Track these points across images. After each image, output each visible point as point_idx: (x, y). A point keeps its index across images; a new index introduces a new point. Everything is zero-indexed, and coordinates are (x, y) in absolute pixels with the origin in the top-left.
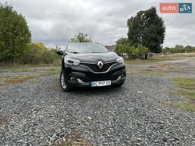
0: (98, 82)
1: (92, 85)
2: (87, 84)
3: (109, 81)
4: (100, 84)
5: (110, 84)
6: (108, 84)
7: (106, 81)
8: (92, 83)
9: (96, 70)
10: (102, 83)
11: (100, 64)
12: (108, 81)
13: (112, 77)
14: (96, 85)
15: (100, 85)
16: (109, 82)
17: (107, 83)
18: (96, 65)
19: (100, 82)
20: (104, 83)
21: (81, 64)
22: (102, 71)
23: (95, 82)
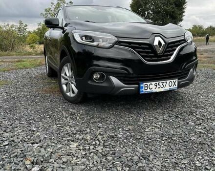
0: (154, 83)
1: (141, 90)
2: (132, 87)
3: (175, 80)
4: (158, 86)
5: (176, 87)
6: (172, 87)
7: (168, 81)
9: (151, 57)
10: (161, 84)
11: (160, 43)
12: (172, 81)
14: (149, 90)
15: (158, 90)
16: (173, 83)
17: (170, 85)
18: (150, 46)
19: (157, 82)
20: (164, 84)
21: (118, 43)
22: (162, 58)
23: (148, 84)
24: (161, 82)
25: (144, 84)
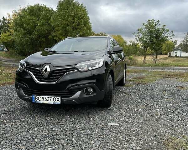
0: (41, 97)
1: (33, 100)
2: (28, 97)
3: (58, 97)
4: (45, 100)
5: (59, 102)
6: (56, 102)
7: (53, 97)
8: (33, 97)
10: (47, 98)
11: (46, 69)
12: (56, 97)
13: (64, 91)
14: (38, 101)
15: (45, 102)
16: (57, 100)
17: (55, 100)
19: (44, 97)
20: (50, 99)
23: (38, 96)
24: (47, 97)
25: (35, 96)
